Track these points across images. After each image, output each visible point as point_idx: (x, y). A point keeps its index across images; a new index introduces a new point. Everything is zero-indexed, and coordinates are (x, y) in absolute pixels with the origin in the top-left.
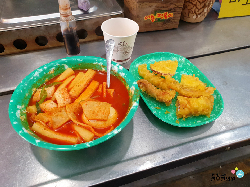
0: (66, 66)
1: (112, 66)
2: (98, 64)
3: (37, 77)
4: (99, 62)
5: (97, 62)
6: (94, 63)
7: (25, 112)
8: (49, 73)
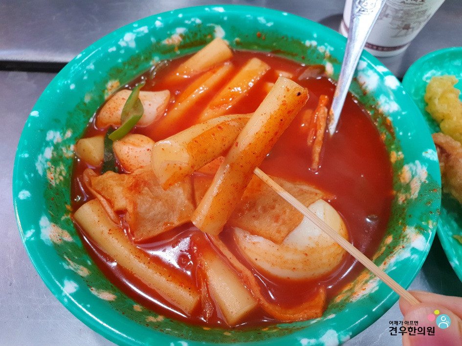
0: (220, 32)
1: (360, 67)
2: (316, 47)
3: (127, 49)
4: (321, 42)
5: (316, 40)
6: (305, 40)
7: (69, 152)
8: (165, 42)
